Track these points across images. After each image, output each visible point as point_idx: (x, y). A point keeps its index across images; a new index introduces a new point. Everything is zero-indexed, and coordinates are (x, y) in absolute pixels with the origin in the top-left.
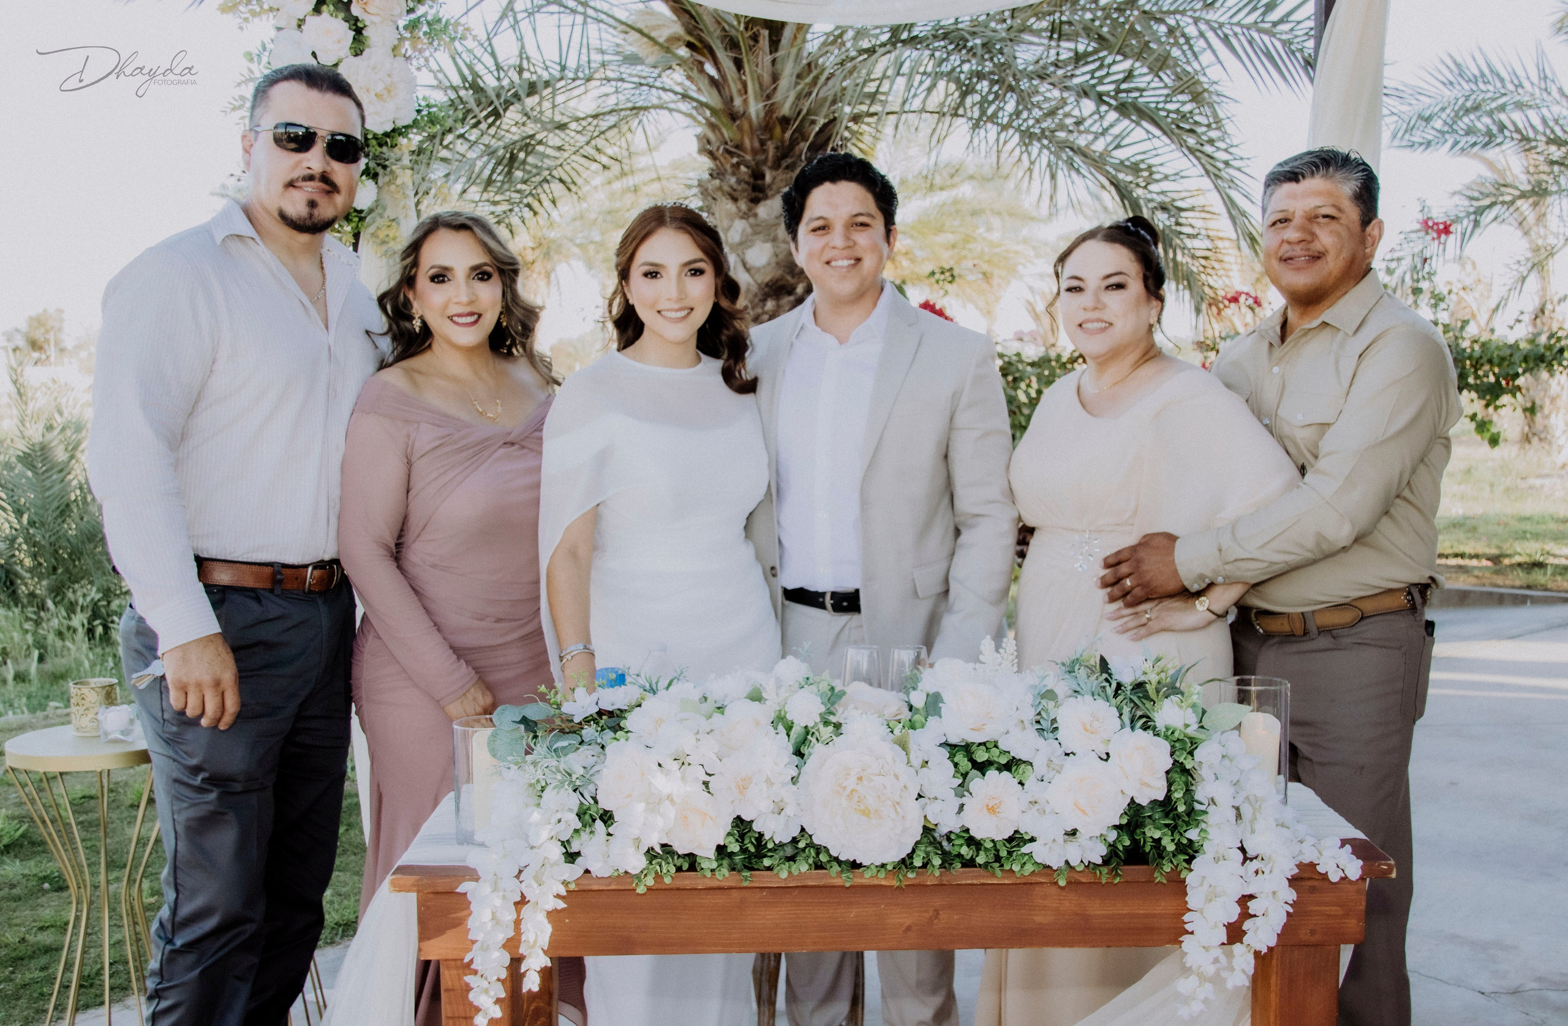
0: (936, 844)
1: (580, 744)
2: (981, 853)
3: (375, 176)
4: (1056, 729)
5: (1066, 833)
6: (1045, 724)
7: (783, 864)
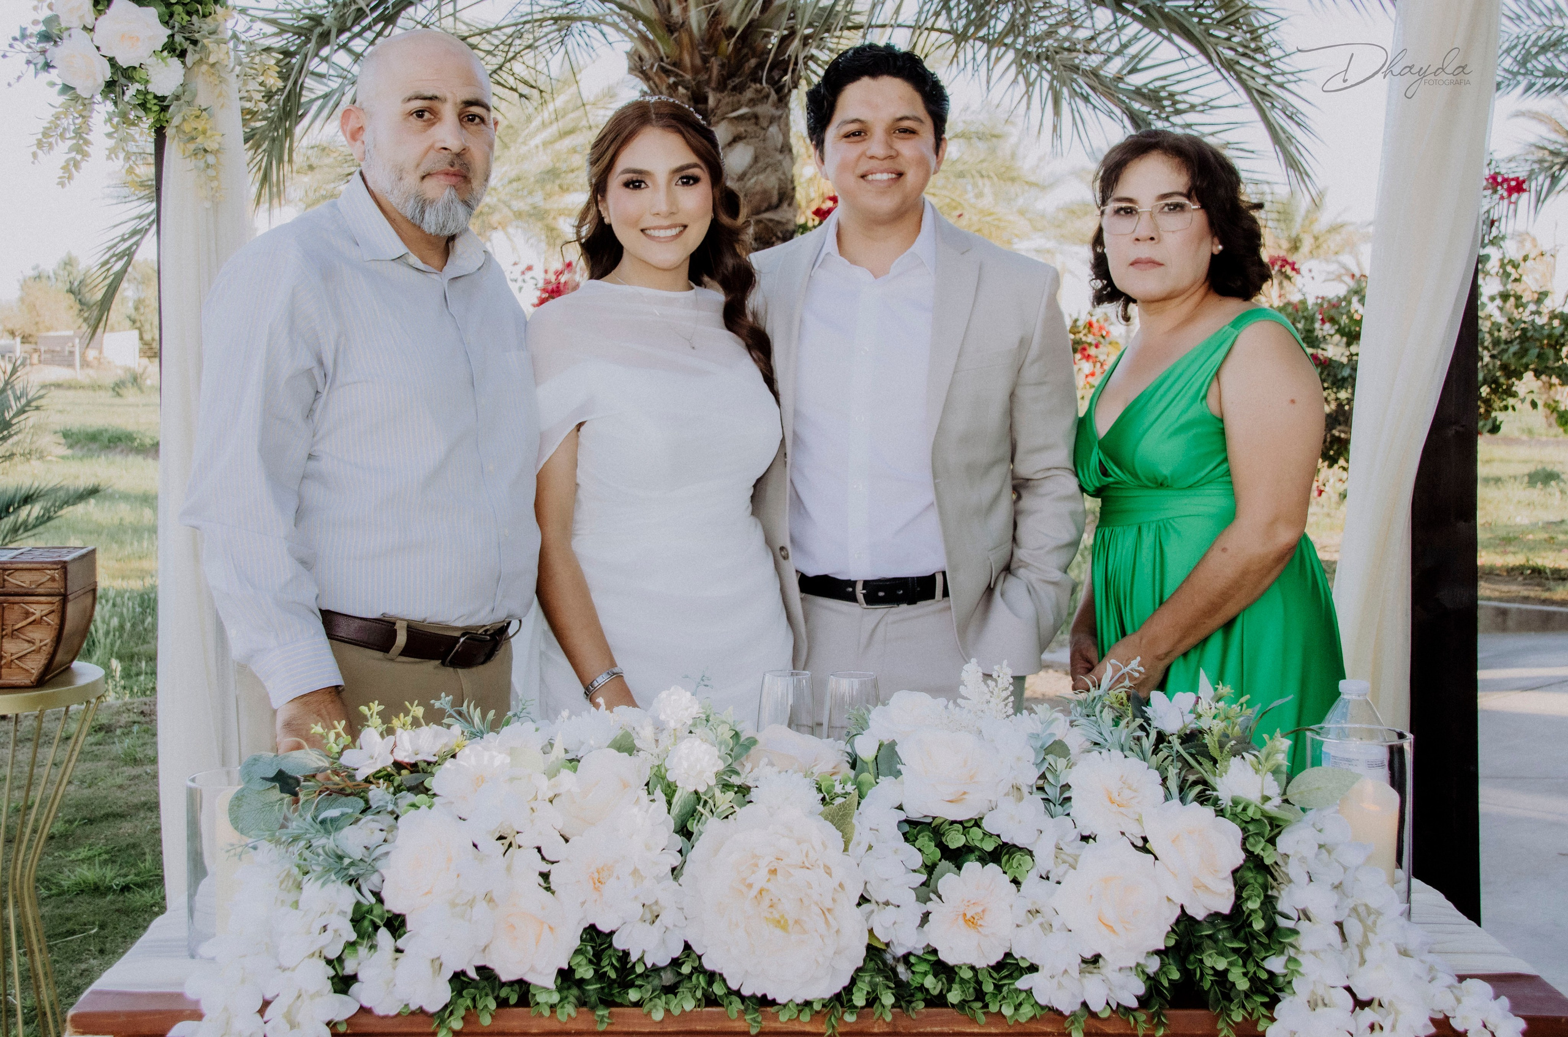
0: (890, 973)
1: (363, 812)
2: (956, 986)
3: (182, 54)
4: (1069, 799)
5: (1084, 961)
6: (1052, 792)
7: (657, 1000)
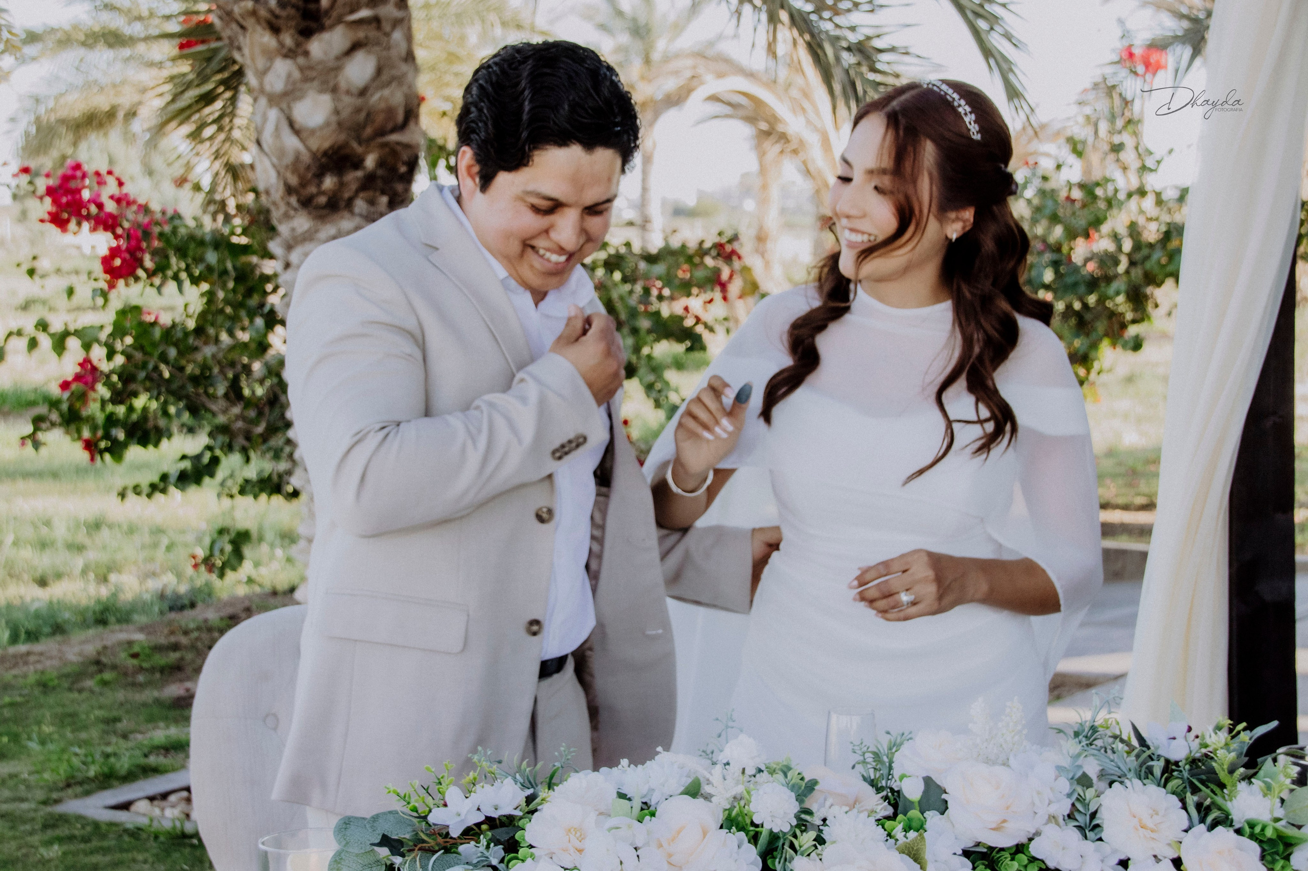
4: (1099, 825)
6: (1082, 820)
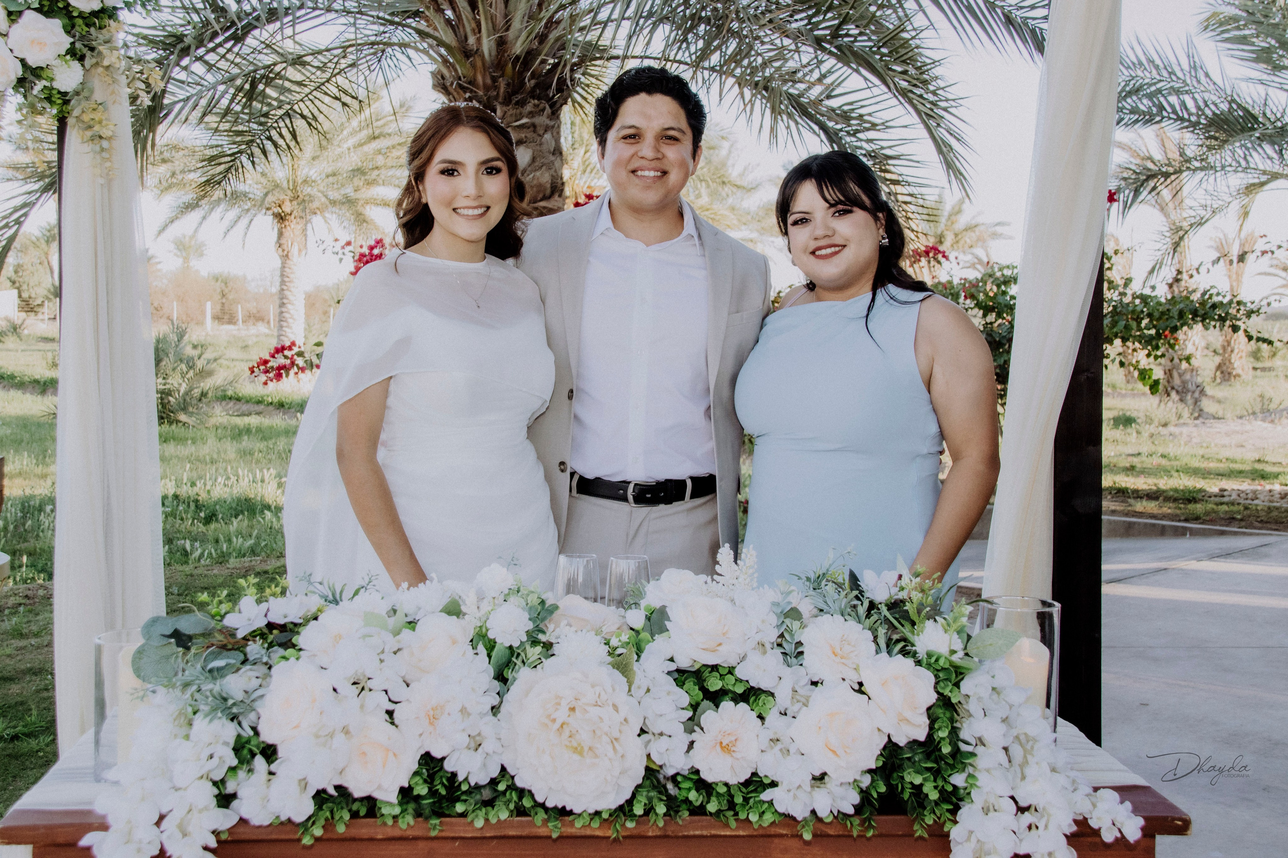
0: (660, 788)
1: (243, 663)
2: (713, 799)
3: (81, 59)
4: (802, 653)
5: (814, 778)
6: (789, 648)
7: (478, 811)
